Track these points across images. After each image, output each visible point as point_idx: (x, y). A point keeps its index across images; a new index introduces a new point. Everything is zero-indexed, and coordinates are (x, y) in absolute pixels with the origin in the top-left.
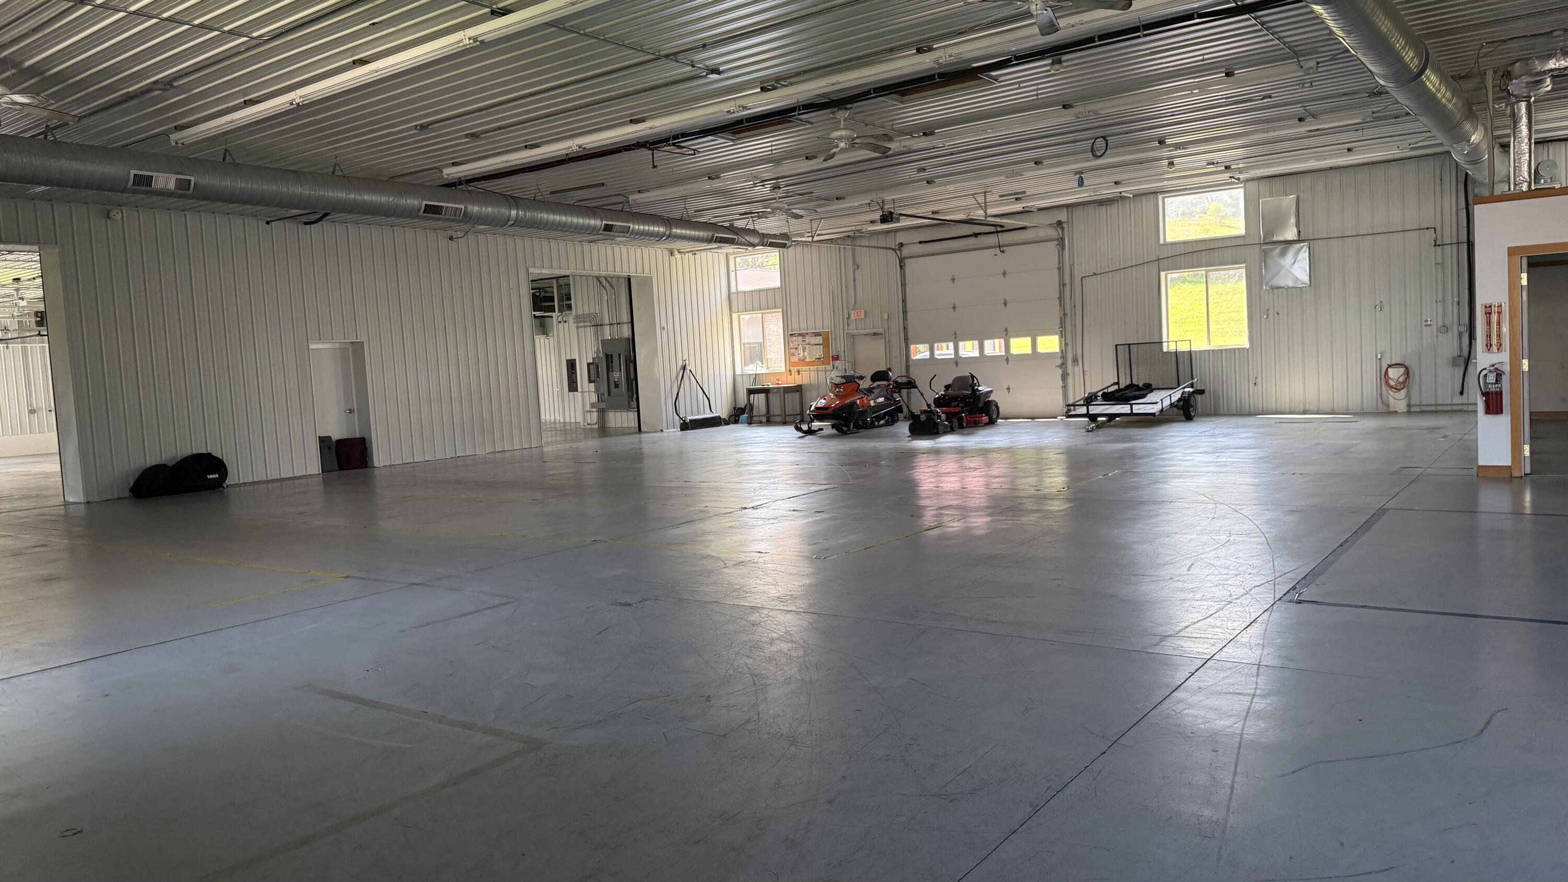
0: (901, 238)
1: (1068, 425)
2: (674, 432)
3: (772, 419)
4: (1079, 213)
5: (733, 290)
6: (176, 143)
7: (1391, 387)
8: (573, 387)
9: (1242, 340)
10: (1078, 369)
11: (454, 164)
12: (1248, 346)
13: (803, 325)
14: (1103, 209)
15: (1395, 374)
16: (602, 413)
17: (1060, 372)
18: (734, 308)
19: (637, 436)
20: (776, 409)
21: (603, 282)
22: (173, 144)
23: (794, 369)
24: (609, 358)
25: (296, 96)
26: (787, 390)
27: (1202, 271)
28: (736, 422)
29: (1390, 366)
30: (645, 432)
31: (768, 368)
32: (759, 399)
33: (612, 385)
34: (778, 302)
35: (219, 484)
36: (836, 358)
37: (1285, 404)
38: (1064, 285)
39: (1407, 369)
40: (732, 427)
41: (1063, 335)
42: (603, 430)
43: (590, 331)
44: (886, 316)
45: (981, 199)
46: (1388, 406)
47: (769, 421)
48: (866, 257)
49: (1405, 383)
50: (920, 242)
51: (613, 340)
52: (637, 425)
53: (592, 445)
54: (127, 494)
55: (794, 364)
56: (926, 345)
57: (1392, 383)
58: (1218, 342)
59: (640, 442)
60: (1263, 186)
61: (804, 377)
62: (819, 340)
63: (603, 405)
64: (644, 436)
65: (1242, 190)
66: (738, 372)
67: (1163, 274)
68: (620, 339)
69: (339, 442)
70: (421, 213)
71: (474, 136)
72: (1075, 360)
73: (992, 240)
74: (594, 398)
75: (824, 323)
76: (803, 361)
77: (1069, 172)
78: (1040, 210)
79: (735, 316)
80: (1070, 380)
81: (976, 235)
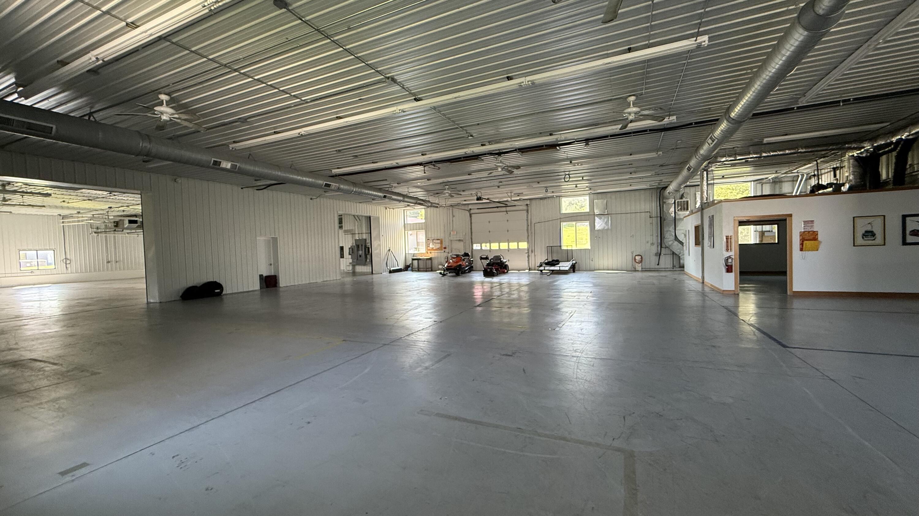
0: (470, 207)
1: (529, 273)
2: (386, 274)
3: (420, 270)
4: (534, 202)
5: (406, 223)
6: (233, 148)
7: (637, 262)
8: (342, 256)
9: (588, 246)
10: (533, 254)
11: (338, 168)
12: (590, 248)
13: (433, 236)
14: (542, 201)
15: (638, 258)
16: (354, 266)
17: (527, 255)
18: (406, 229)
19: (371, 276)
20: (421, 266)
21: (357, 218)
22: (231, 149)
23: (429, 252)
24: (358, 246)
25: (303, 131)
26: (427, 259)
27: (574, 223)
28: (407, 270)
29: (636, 256)
30: (375, 274)
31: (418, 251)
32: (415, 262)
33: (359, 256)
34: (424, 227)
35: (220, 294)
36: (445, 248)
37: (601, 267)
38: (528, 225)
39: (642, 258)
40: (406, 272)
41: (528, 242)
42: (354, 273)
43: (350, 236)
44: (464, 234)
45: (509, 194)
46: (635, 268)
47: (419, 270)
48: (457, 212)
49: (641, 261)
50: (478, 209)
51: (359, 239)
52: (371, 271)
53: (348, 279)
54: (178, 298)
55: (429, 250)
56: (478, 244)
57: (637, 261)
58: (579, 247)
59: (372, 279)
60: (595, 196)
61: (433, 255)
62: (439, 241)
63: (355, 263)
64: (374, 276)
65: (588, 197)
66: (407, 252)
67: (561, 223)
68: (362, 239)
69: (266, 277)
70: (323, 186)
71: (356, 156)
72: (532, 251)
73: (504, 209)
74: (351, 261)
75: (441, 235)
76: (433, 249)
77: (544, 187)
78: (524, 200)
79: (406, 232)
80: (530, 258)
81: (498, 207)
